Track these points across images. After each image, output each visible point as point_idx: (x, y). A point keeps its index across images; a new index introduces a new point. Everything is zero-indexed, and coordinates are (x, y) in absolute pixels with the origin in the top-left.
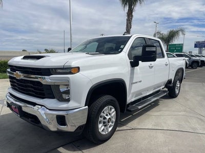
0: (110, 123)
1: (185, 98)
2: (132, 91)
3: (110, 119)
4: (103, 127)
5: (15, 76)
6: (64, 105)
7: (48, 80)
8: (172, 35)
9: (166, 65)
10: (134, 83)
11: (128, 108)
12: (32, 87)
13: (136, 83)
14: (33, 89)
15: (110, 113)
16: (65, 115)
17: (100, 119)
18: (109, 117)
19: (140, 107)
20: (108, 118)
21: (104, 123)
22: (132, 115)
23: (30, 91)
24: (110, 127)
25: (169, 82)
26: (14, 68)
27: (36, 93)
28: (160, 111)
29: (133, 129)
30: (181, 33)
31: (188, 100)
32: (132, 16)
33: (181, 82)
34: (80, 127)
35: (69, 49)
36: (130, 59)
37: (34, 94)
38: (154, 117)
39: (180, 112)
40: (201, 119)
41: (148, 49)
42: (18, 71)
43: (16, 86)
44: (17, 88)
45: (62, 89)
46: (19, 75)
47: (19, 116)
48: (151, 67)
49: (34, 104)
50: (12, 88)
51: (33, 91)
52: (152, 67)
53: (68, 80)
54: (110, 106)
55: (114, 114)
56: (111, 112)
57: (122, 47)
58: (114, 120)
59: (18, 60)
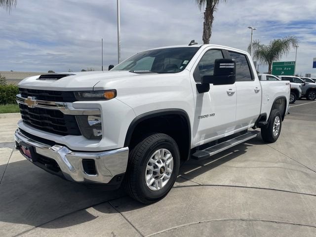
0: (164, 175)
1: (287, 143)
2: (200, 128)
3: (163, 167)
4: (153, 180)
5: (26, 104)
6: (93, 145)
7: (71, 108)
8: (278, 47)
9: (257, 91)
10: (202, 117)
11: (194, 155)
12: (49, 119)
13: (206, 116)
14: (51, 122)
15: (163, 160)
16: (95, 159)
17: (148, 167)
18: (162, 164)
19: (212, 154)
20: (160, 166)
21: (155, 173)
22: (202, 166)
23: (47, 124)
24: (164, 180)
25: (262, 117)
26: (26, 92)
27: (55, 127)
28: (245, 161)
29: (200, 185)
30: (291, 45)
31: (292, 146)
32: (212, 18)
33: (282, 119)
34: (117, 178)
35: (111, 67)
36: (196, 81)
37: (52, 128)
38: (235, 169)
39: (276, 163)
40: (306, 174)
41: (223, 66)
42: (31, 96)
43: (28, 118)
44: (30, 121)
45: (92, 122)
46: (33, 102)
47: (31, 160)
48: (230, 94)
49: (52, 143)
50: (23, 121)
51: (51, 125)
52: (233, 93)
53: (99, 108)
54: (164, 150)
55: (170, 161)
56: (165, 159)
57: (185, 62)
58: (170, 170)
59: (32, 81)
